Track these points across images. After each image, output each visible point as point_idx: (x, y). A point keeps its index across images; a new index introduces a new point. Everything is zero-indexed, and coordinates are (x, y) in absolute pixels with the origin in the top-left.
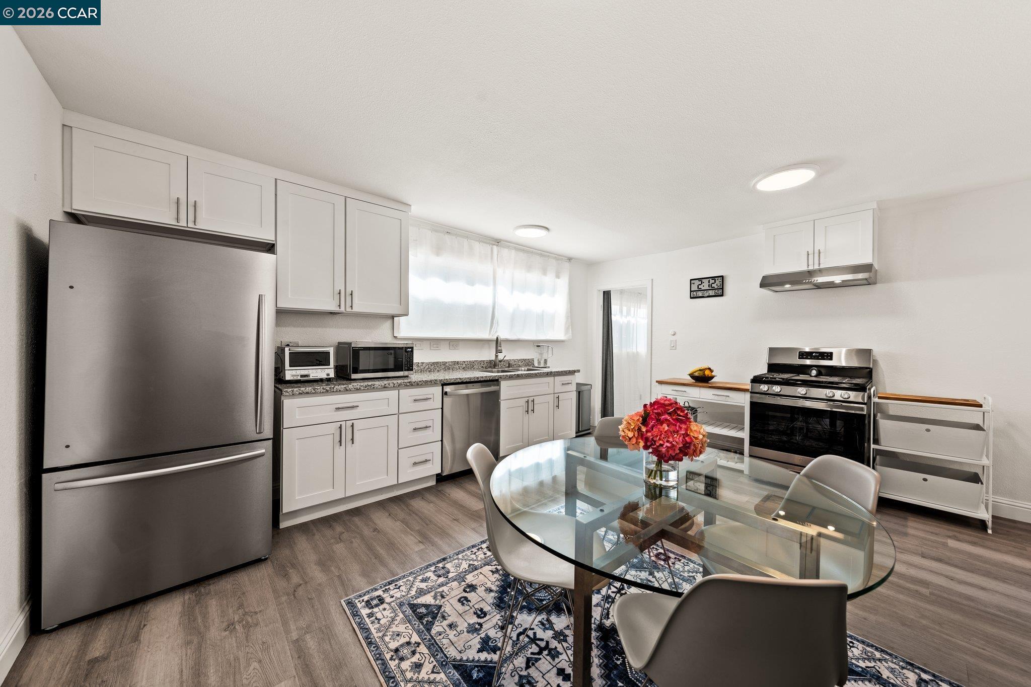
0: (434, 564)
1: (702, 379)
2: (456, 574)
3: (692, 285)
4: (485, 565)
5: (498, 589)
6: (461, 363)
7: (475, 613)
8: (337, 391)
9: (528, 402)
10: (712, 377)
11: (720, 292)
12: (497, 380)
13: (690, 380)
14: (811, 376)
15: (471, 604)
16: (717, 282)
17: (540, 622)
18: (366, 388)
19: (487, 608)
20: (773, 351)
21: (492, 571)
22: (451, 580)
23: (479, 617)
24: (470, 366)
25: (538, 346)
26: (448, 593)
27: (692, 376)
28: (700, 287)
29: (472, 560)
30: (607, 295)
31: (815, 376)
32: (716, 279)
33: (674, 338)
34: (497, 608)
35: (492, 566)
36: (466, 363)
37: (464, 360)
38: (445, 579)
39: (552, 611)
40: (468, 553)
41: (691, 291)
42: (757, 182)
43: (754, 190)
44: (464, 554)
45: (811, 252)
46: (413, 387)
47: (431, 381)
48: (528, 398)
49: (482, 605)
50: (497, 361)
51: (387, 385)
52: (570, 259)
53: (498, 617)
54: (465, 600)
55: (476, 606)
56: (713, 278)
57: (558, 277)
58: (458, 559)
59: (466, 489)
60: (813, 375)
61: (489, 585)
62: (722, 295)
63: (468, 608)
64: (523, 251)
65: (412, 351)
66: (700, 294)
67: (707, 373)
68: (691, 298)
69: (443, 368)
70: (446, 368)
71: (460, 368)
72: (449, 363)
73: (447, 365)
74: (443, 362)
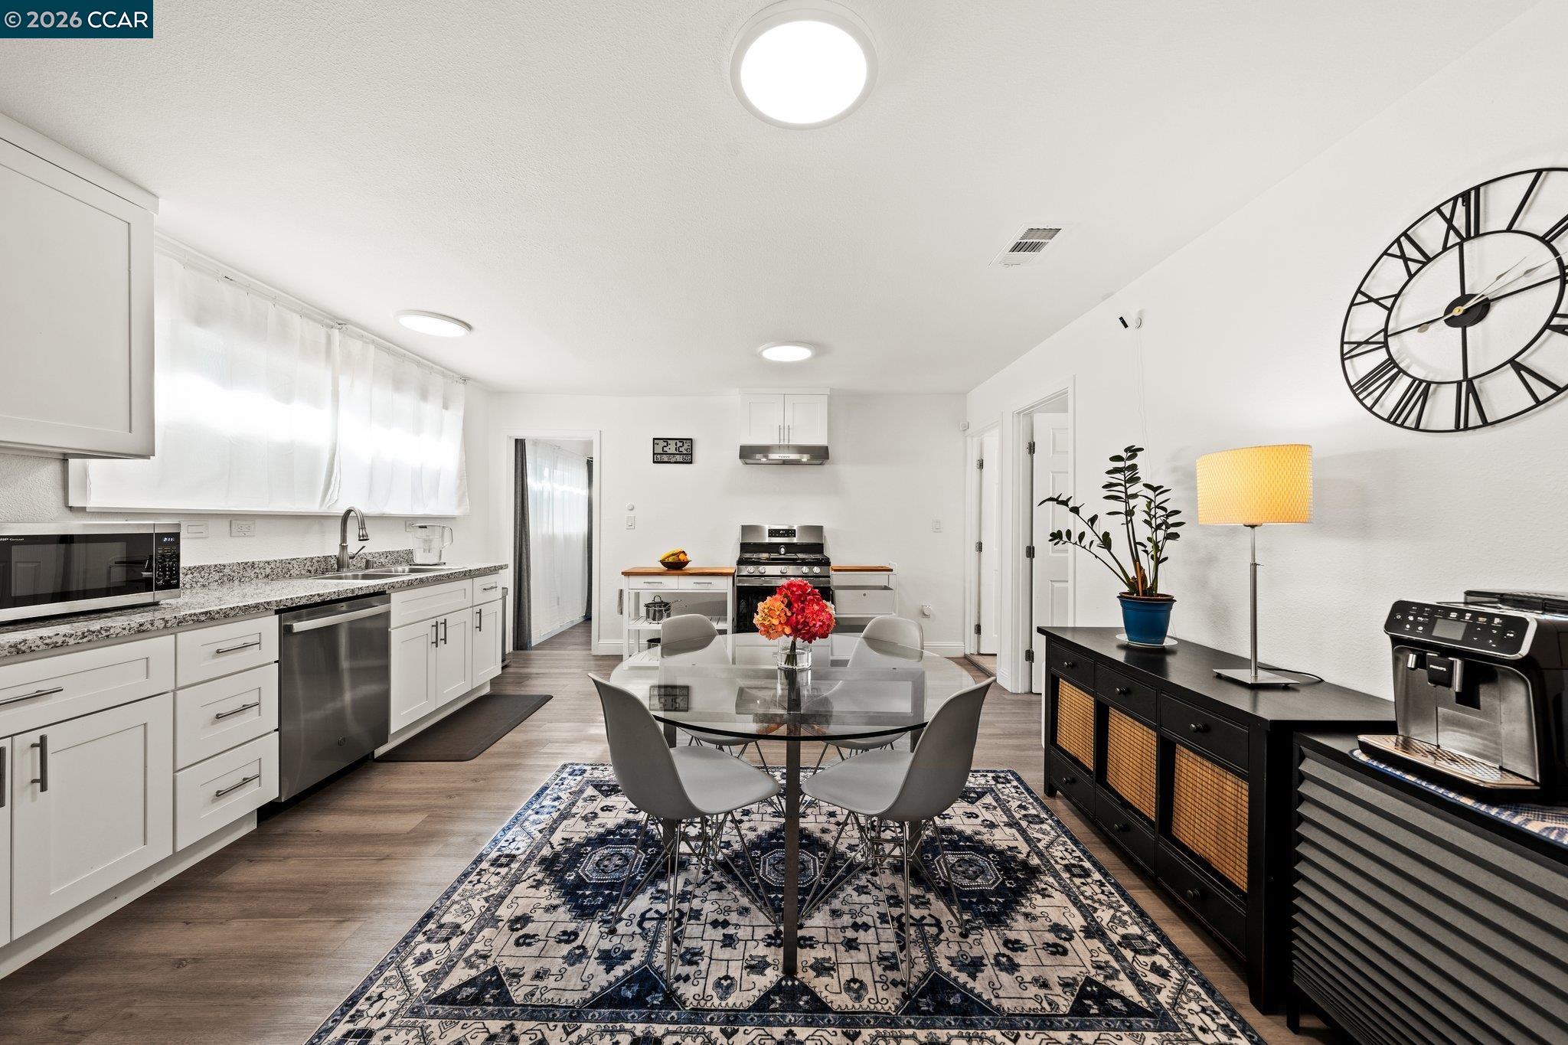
0: (415, 931)
1: (675, 565)
2: (474, 921)
3: (655, 446)
4: (513, 886)
5: (563, 899)
6: (261, 565)
7: (560, 942)
9: (435, 626)
10: (687, 563)
11: (688, 458)
12: (383, 593)
13: (661, 568)
14: (781, 554)
15: (543, 937)
16: (686, 446)
17: (650, 899)
19: (571, 927)
20: (746, 529)
21: (532, 887)
22: (475, 933)
23: (568, 942)
24: (282, 571)
25: (420, 527)
26: (489, 948)
27: (663, 562)
28: (665, 449)
29: (482, 891)
30: (520, 445)
31: (784, 554)
32: (684, 441)
33: (632, 514)
34: (585, 918)
35: (525, 881)
36: (272, 566)
37: (268, 559)
38: (460, 938)
39: (654, 880)
40: (466, 886)
41: (654, 454)
42: (762, 351)
43: (759, 356)
44: (460, 891)
45: (782, 427)
46: (214, 622)
47: (257, 606)
48: (436, 620)
49: (561, 928)
50: (346, 558)
51: (148, 626)
52: (465, 379)
53: (596, 925)
54: (526, 938)
55: (553, 934)
56: (681, 440)
57: (445, 407)
58: (454, 902)
59: (347, 810)
60: (782, 553)
61: (544, 903)
62: (691, 463)
63: (542, 944)
64: (388, 350)
65: (177, 543)
66: (666, 459)
67: (682, 557)
68: (654, 462)
69: (217, 578)
70: (225, 579)
71: (257, 577)
72: (231, 567)
73: (227, 571)
74: (216, 566)
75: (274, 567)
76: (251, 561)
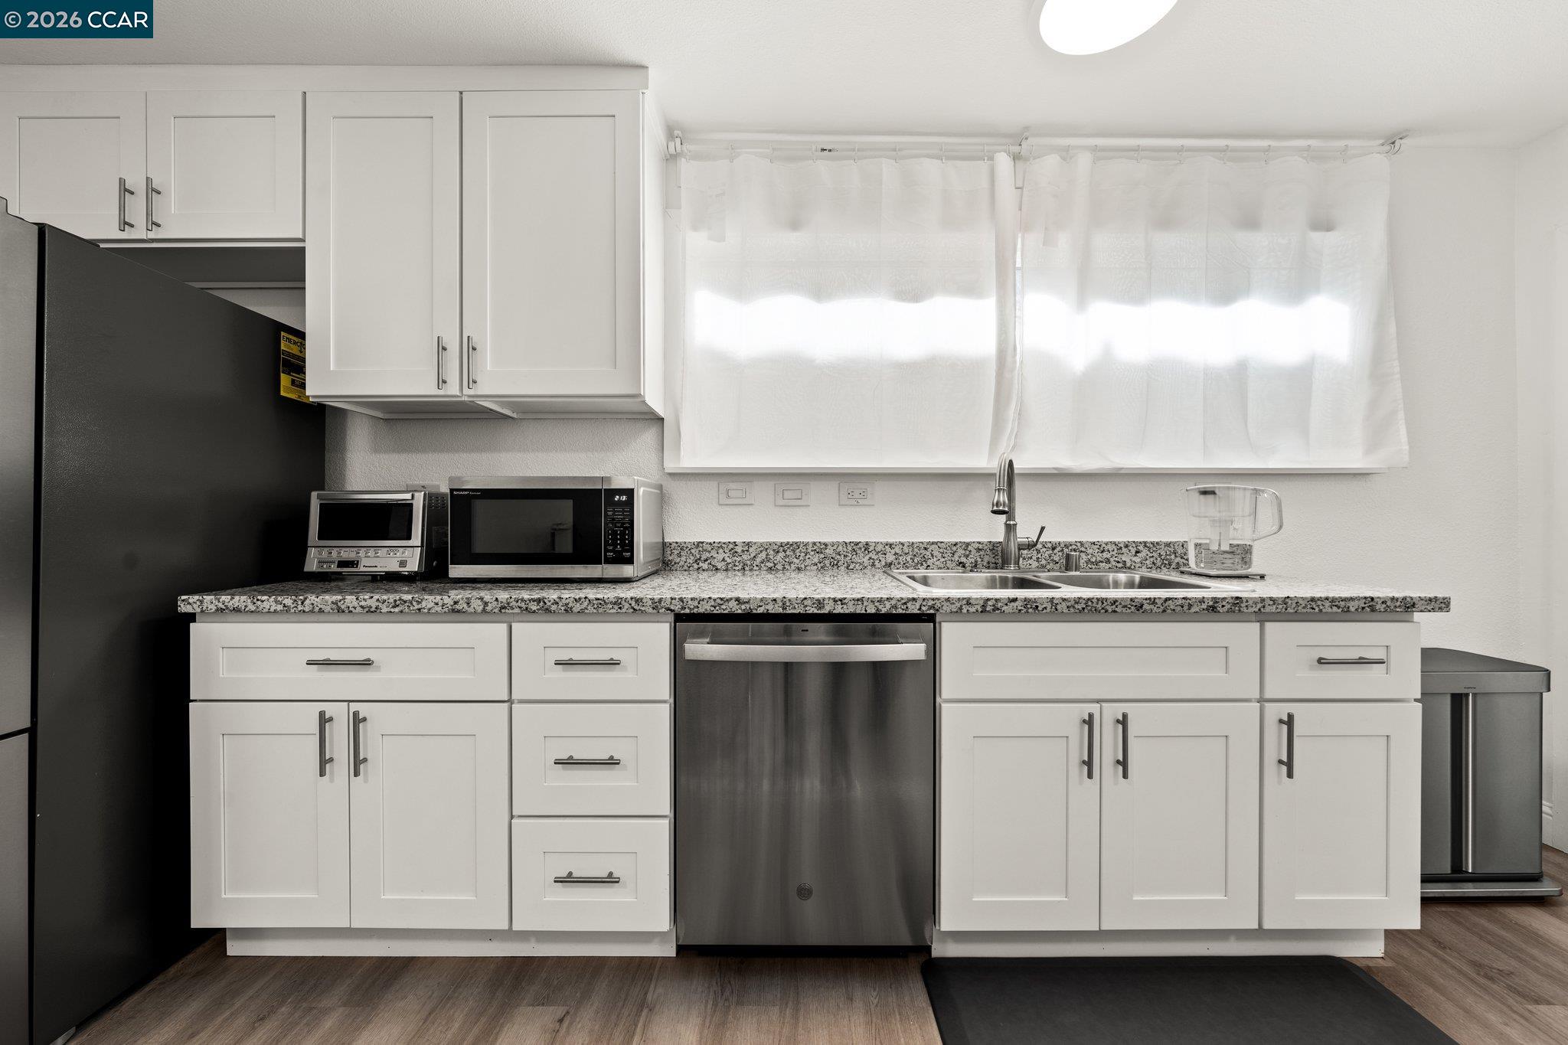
6: (879, 548)
8: (312, 611)
9: (1089, 722)
12: (920, 619)
18: (397, 610)
25: (1205, 493)
36: (897, 550)
37: (891, 541)
48: (1094, 708)
50: (1013, 548)
52: (1394, 142)
69: (816, 560)
70: (827, 562)
71: (873, 565)
72: (835, 548)
73: (829, 551)
74: (814, 544)
75: (899, 552)
76: (863, 540)
